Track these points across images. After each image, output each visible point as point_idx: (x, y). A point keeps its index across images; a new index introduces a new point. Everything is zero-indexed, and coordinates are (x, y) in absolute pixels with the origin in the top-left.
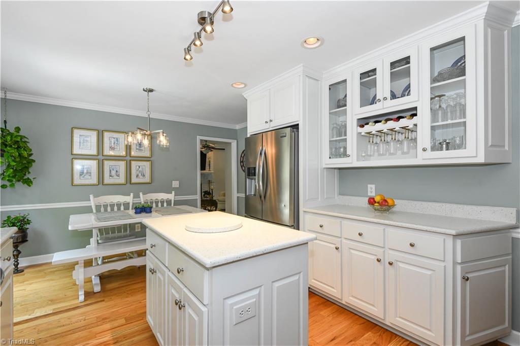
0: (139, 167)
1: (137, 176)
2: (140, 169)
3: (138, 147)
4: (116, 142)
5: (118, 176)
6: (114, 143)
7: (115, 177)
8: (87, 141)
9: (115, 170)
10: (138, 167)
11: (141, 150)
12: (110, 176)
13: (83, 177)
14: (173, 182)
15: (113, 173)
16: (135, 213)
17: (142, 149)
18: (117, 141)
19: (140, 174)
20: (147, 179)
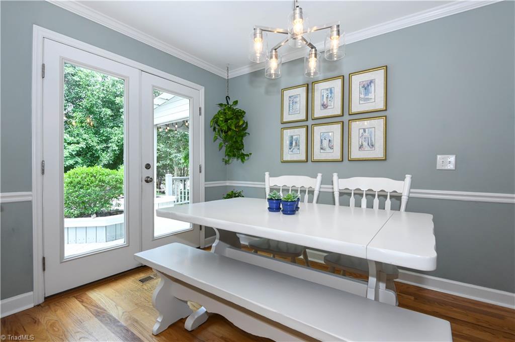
0: (365, 131)
1: (361, 147)
2: (366, 134)
3: (362, 96)
4: (330, 95)
5: (331, 148)
6: (327, 98)
7: (328, 150)
8: (296, 102)
9: (328, 140)
10: (362, 131)
11: (368, 99)
12: (322, 149)
13: (292, 152)
14: (439, 157)
15: (325, 143)
16: (269, 208)
17: (369, 97)
18: (331, 93)
19: (365, 144)
20: (379, 153)
